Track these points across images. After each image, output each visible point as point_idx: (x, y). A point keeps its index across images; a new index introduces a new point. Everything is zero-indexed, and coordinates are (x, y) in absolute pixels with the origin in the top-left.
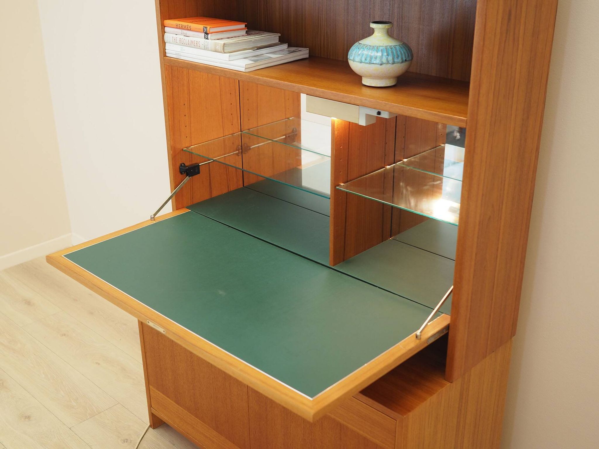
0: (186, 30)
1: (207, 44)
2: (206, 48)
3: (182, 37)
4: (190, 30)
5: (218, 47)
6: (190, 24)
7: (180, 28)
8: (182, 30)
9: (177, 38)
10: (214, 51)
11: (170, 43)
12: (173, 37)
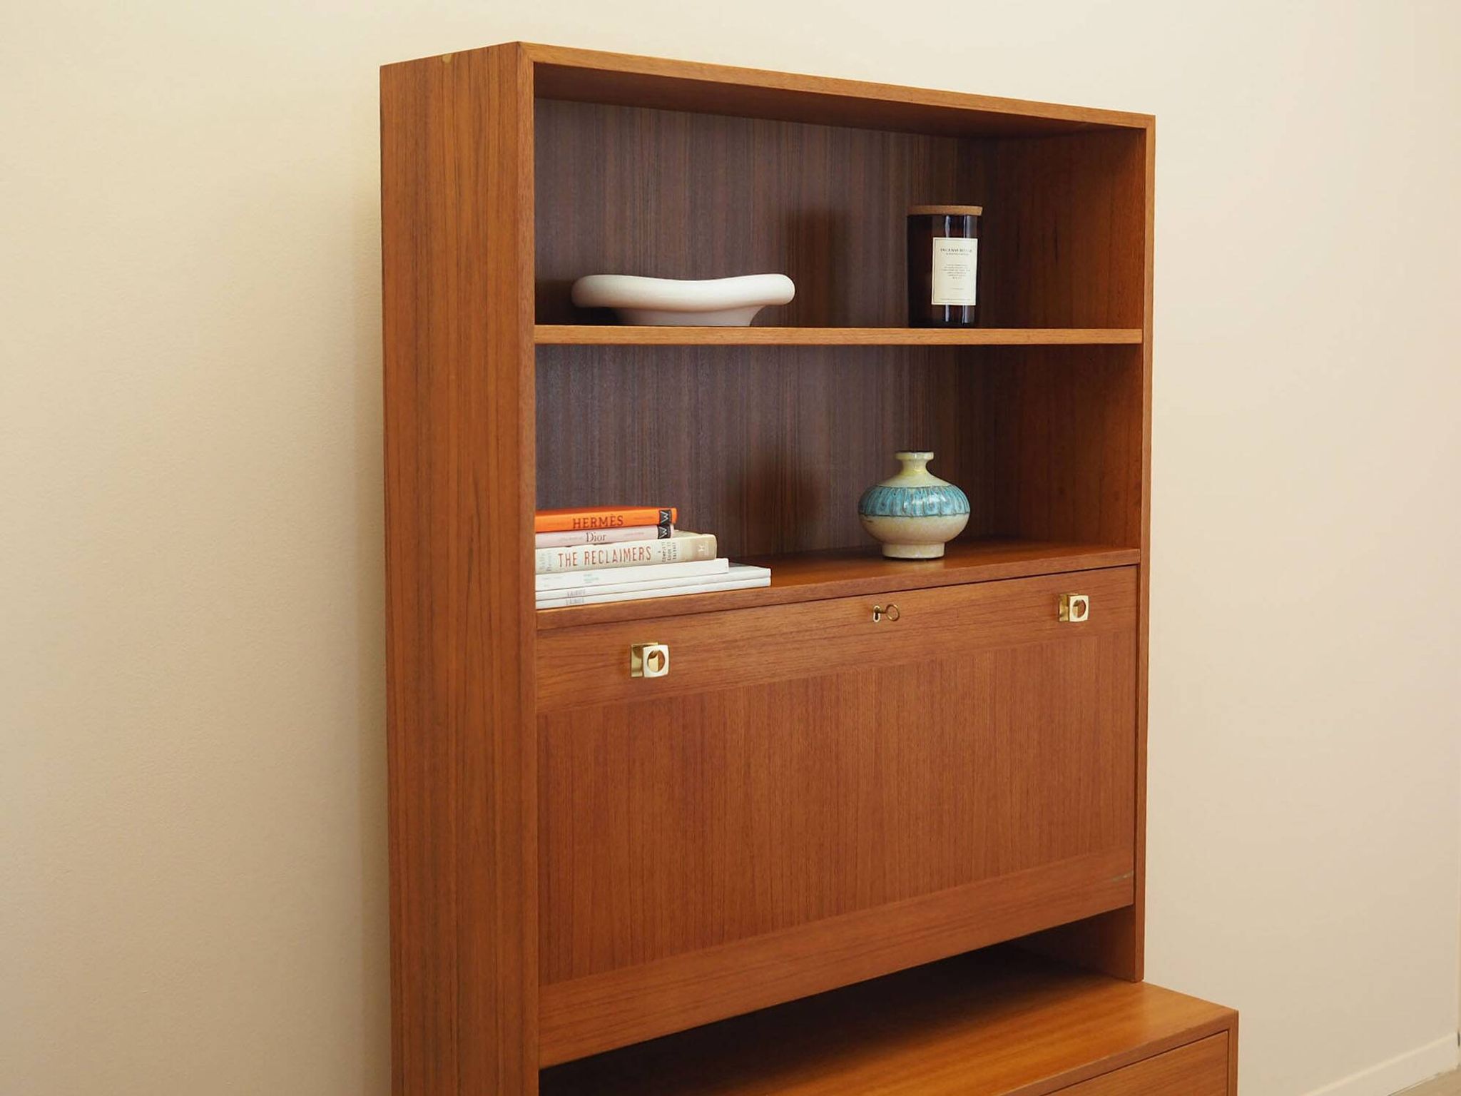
0: (607, 528)
1: (671, 548)
2: (667, 559)
3: (590, 548)
4: (620, 526)
5: (704, 548)
6: (616, 514)
7: (585, 529)
8: (588, 531)
9: (574, 553)
10: (691, 561)
11: (549, 571)
12: (560, 555)
